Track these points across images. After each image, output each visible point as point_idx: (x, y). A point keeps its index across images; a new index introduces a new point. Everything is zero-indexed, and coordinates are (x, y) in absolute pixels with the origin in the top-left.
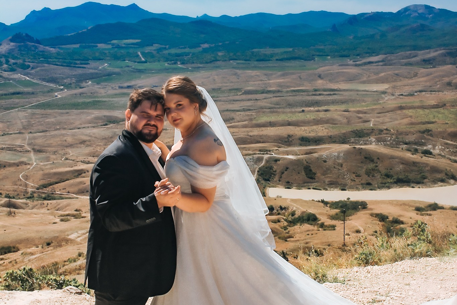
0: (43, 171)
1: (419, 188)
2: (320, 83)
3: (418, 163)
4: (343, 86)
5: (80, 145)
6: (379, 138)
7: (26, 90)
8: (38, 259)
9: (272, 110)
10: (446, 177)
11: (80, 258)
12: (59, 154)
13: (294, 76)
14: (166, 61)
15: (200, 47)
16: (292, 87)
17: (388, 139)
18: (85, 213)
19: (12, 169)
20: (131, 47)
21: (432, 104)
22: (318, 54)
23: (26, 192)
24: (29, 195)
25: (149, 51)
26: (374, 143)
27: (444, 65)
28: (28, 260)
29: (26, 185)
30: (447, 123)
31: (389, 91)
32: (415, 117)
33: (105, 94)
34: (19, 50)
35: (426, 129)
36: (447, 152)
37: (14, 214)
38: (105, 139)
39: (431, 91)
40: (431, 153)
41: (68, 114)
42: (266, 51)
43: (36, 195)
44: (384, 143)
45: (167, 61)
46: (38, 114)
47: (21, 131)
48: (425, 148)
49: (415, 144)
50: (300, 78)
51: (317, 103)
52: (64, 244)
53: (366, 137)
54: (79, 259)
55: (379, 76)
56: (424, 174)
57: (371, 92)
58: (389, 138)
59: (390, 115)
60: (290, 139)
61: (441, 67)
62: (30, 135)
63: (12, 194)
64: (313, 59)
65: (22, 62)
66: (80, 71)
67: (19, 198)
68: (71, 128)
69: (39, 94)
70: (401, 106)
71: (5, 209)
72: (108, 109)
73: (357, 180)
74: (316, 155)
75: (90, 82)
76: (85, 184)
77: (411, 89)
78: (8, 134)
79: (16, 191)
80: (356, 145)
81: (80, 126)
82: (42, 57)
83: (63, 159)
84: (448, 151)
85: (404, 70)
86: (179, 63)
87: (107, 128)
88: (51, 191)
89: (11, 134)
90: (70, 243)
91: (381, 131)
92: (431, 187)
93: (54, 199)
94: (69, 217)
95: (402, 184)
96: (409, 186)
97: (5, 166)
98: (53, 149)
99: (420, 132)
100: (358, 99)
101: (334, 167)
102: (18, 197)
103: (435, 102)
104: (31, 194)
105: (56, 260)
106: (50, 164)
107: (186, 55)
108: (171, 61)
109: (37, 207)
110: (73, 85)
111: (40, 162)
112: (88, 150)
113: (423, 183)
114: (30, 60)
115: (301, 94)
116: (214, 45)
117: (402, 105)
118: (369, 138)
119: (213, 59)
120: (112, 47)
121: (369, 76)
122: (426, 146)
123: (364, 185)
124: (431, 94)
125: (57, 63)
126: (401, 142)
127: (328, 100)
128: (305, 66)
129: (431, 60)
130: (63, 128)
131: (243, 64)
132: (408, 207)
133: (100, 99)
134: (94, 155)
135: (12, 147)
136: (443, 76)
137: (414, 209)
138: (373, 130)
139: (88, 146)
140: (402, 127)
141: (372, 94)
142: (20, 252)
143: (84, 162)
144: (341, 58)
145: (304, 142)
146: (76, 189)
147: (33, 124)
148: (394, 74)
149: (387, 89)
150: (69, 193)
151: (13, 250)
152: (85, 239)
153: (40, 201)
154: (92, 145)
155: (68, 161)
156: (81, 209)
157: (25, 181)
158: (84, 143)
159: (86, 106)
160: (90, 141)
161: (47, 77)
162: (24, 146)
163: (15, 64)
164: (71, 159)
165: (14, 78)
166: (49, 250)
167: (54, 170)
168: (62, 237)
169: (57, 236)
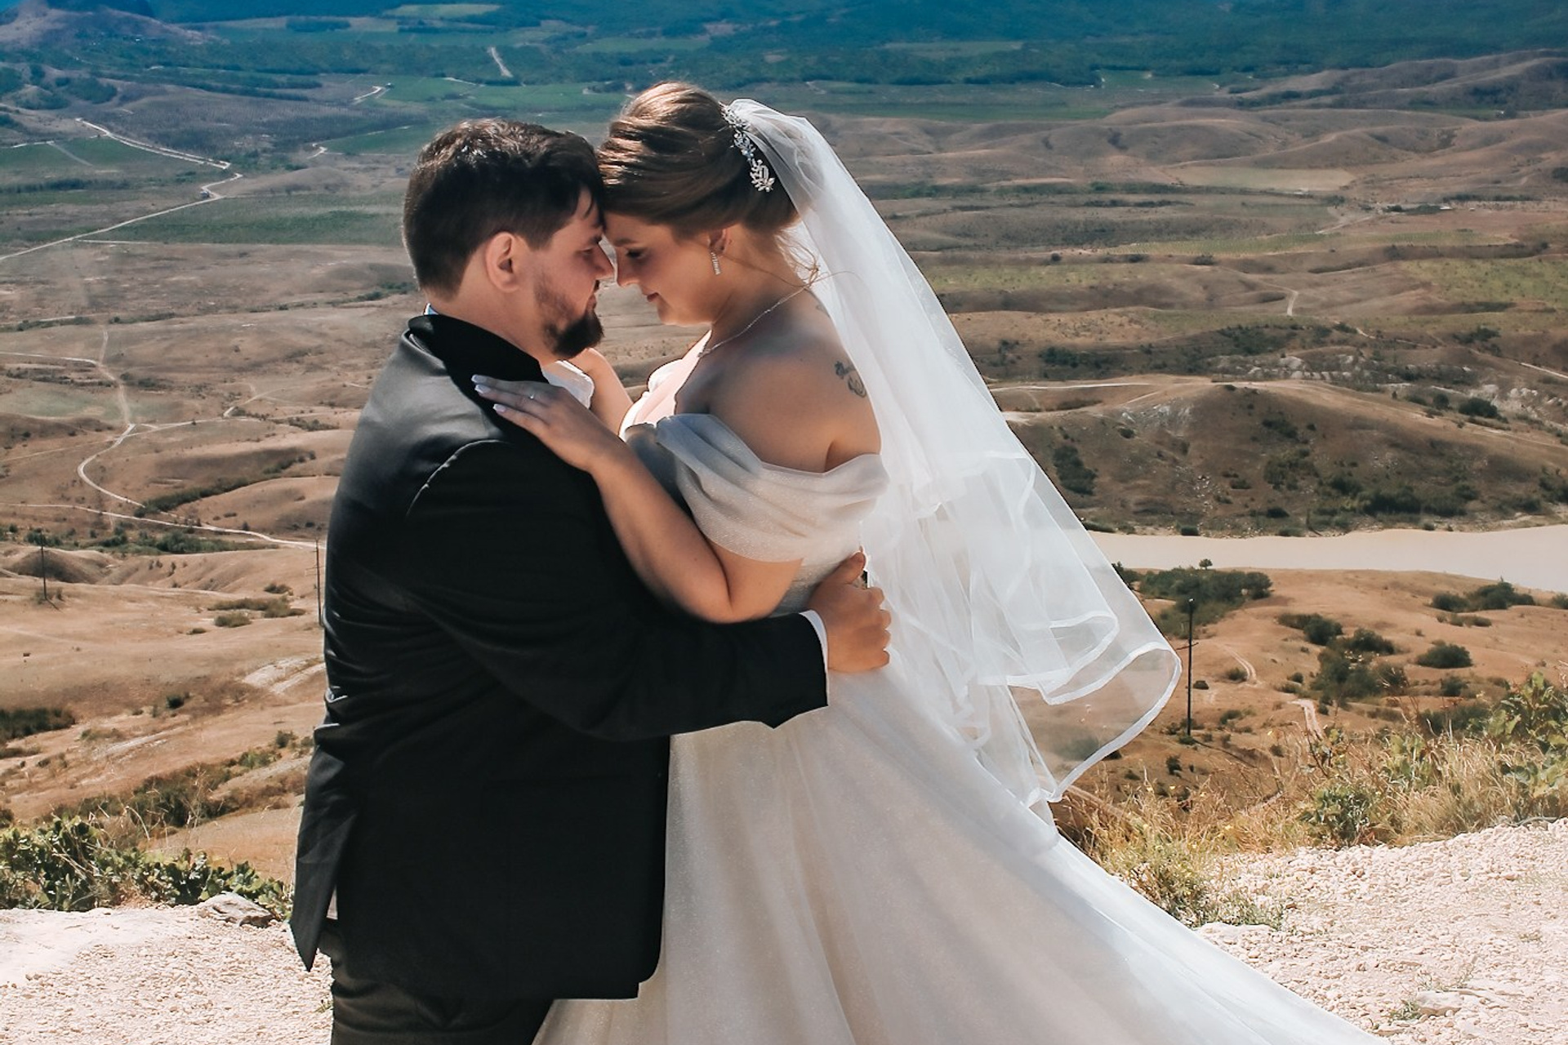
0: (157, 451)
1: (1450, 529)
2: (1115, 165)
3: (1449, 445)
4: (1194, 176)
5: (286, 365)
6: (1313, 356)
7: (102, 172)
8: (141, 754)
9: (949, 253)
10: (1544, 496)
11: (283, 751)
12: (216, 395)
13: (1027, 139)
14: (584, 81)
15: (704, 31)
16: (1017, 175)
17: (1345, 359)
18: (302, 597)
19: (53, 445)
20: (464, 31)
21: (1501, 243)
22: (1111, 63)
23: (100, 524)
24: (110, 535)
25: (527, 44)
26: (1297, 374)
27: (1544, 109)
28: (104, 755)
29: (101, 502)
30: (1552, 311)
31: (1353, 194)
32: (1442, 286)
33: (374, 191)
34: (78, 36)
35: (1479, 329)
36: (1547, 407)
37: (59, 597)
38: (374, 344)
39: (1498, 199)
40: (1492, 412)
41: (245, 260)
42: (930, 50)
43: (132, 535)
44: (1331, 375)
45: (589, 81)
46: (142, 255)
47: (84, 316)
48: (1473, 394)
49: (1440, 378)
50: (1047, 145)
51: (1103, 231)
52: (229, 702)
53: (1271, 351)
54: (280, 756)
55: (1321, 141)
56: (1466, 483)
57: (1289, 196)
58: (1351, 358)
59: (1354, 277)
60: (1010, 356)
61: (1535, 116)
62: (116, 328)
63: (49, 528)
64: (1094, 81)
65: (87, 76)
66: (287, 111)
67: (76, 545)
68: (256, 305)
69: (145, 189)
70: (1394, 247)
71: (27, 580)
72: (382, 243)
73: (1238, 500)
74: (1096, 411)
75: (323, 150)
76: (302, 498)
77: (1428, 190)
78: (38, 324)
79: (65, 519)
80: (1236, 379)
81: (284, 301)
82: (157, 59)
83: (226, 413)
84: (1552, 405)
85: (1405, 123)
86: (629, 87)
87: (380, 306)
88: (186, 520)
89: (50, 324)
90: (251, 700)
91: (1322, 334)
92: (1490, 529)
93: (197, 549)
94: (246, 613)
95: (1392, 517)
96: (1414, 523)
97: (27, 435)
98: (195, 378)
99: (1455, 337)
100: (1244, 219)
101: (1160, 455)
102: (73, 542)
103: (1511, 236)
104: (117, 532)
105: (201, 757)
106: (185, 429)
107: (654, 62)
108: (603, 80)
109: (136, 575)
110: (263, 160)
111: (150, 422)
112: (312, 383)
113: (1462, 513)
114: (114, 71)
115: (1051, 199)
116: (750, 26)
117: (1397, 244)
118: (1279, 355)
119: (746, 74)
120: (401, 31)
121: (1285, 144)
122: (1477, 386)
123: (1261, 518)
124: (1499, 208)
125: (208, 82)
126: (1388, 371)
127: (1142, 221)
128: (1064, 104)
129: (1500, 91)
130: (228, 307)
131: (851, 92)
132: (1408, 595)
133: (357, 209)
134: (333, 400)
135: (54, 370)
136: (1543, 147)
137: (1430, 601)
138: (1294, 327)
139: (313, 368)
140: (1397, 319)
141: (1294, 205)
142: (79, 729)
143: (298, 424)
144: (1189, 78)
145: (1057, 367)
146: (271, 515)
147: (126, 290)
148: (1372, 135)
149: (1346, 187)
150: (246, 528)
151: (53, 720)
152: (302, 686)
153: (149, 554)
154: (326, 366)
155: (244, 419)
156: (289, 584)
157: (98, 485)
158: (299, 358)
159: (307, 230)
160: (319, 351)
161: (174, 130)
162: (93, 366)
163: (63, 85)
164: (253, 413)
165: (60, 132)
166: (178, 725)
167: (197, 452)
168: (223, 679)
169: (205, 677)
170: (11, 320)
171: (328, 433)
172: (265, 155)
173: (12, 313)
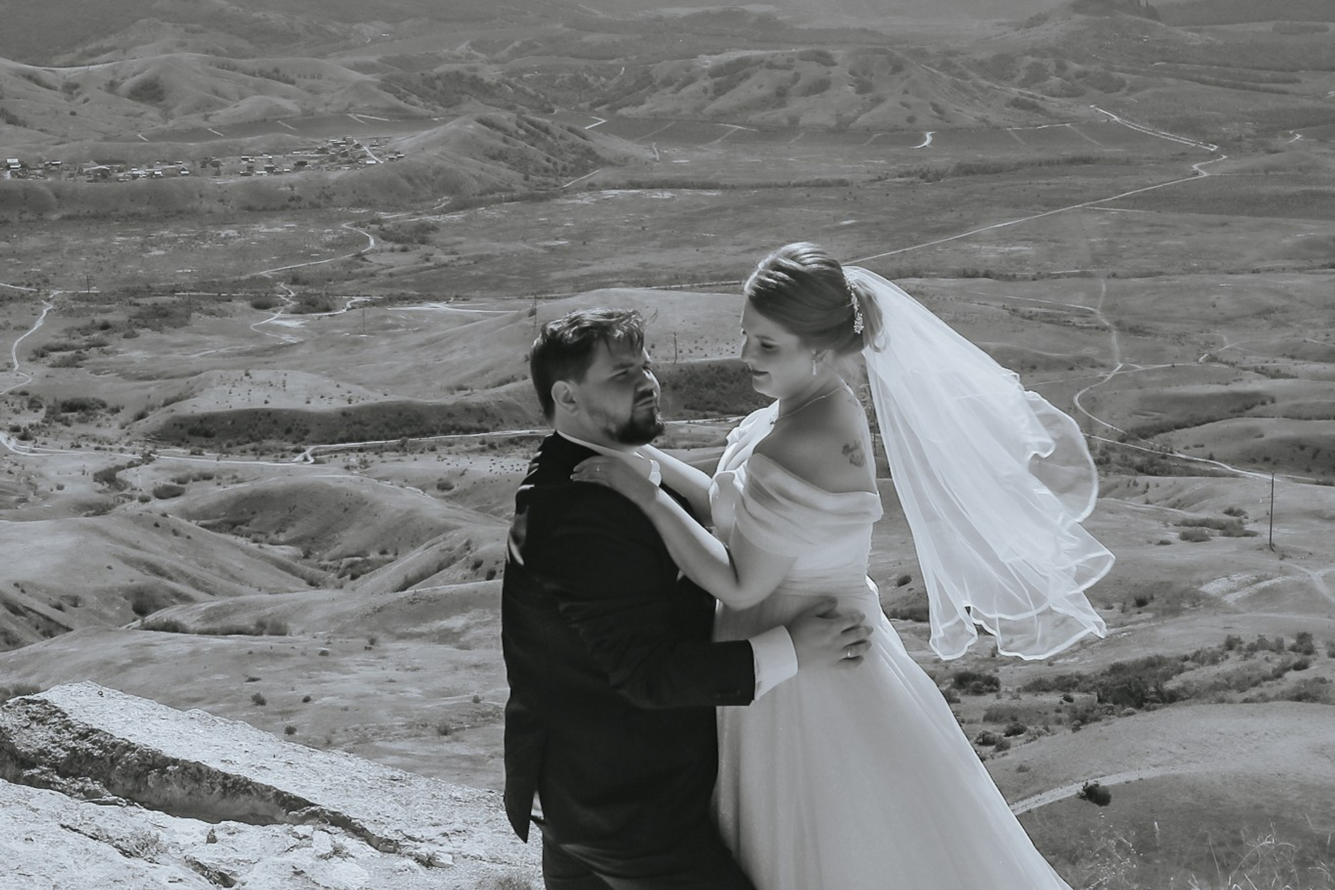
0: (1140, 388)
5: (1255, 321)
7: (1109, 151)
11: (1231, 654)
12: (1193, 343)
18: (1256, 521)
19: (1055, 377)
29: (1091, 427)
34: (1095, 36)
38: (1331, 306)
41: (1226, 229)
43: (1115, 457)
46: (1139, 222)
47: (1087, 270)
52: (1187, 606)
54: (1227, 657)
62: (1114, 281)
65: (1103, 70)
66: (1270, 103)
68: (1233, 268)
69: (1145, 166)
75: (1299, 136)
76: (1261, 436)
78: (1049, 275)
81: (1258, 266)
82: (1160, 57)
83: (1201, 359)
88: (1161, 448)
89: (1058, 276)
90: (1205, 606)
93: (1169, 473)
94: (1206, 530)
97: (1034, 367)
98: (1176, 327)
104: (1104, 454)
105: (1160, 651)
106: (1165, 370)
109: (1116, 491)
110: (1246, 144)
111: (1136, 363)
112: (1276, 338)
114: (1124, 66)
125: (1203, 76)
130: (1209, 269)
133: (1326, 188)
134: (1294, 353)
135: (1060, 315)
139: (1278, 324)
143: (1262, 372)
146: (1233, 448)
147: (1124, 250)
150: (1211, 458)
152: (1251, 599)
153: (1128, 474)
154: (1290, 323)
155: (1216, 365)
156: (1246, 509)
157: (1090, 413)
158: (1267, 316)
159: (1284, 206)
160: (1284, 310)
161: (1171, 117)
162: (1092, 312)
163: (1081, 77)
164: (1224, 360)
165: (1077, 117)
166: (1142, 621)
167: (1173, 390)
168: (1184, 585)
169: (1168, 582)
170: (1028, 271)
171: (1289, 381)
172: (1248, 140)
173: (1028, 265)
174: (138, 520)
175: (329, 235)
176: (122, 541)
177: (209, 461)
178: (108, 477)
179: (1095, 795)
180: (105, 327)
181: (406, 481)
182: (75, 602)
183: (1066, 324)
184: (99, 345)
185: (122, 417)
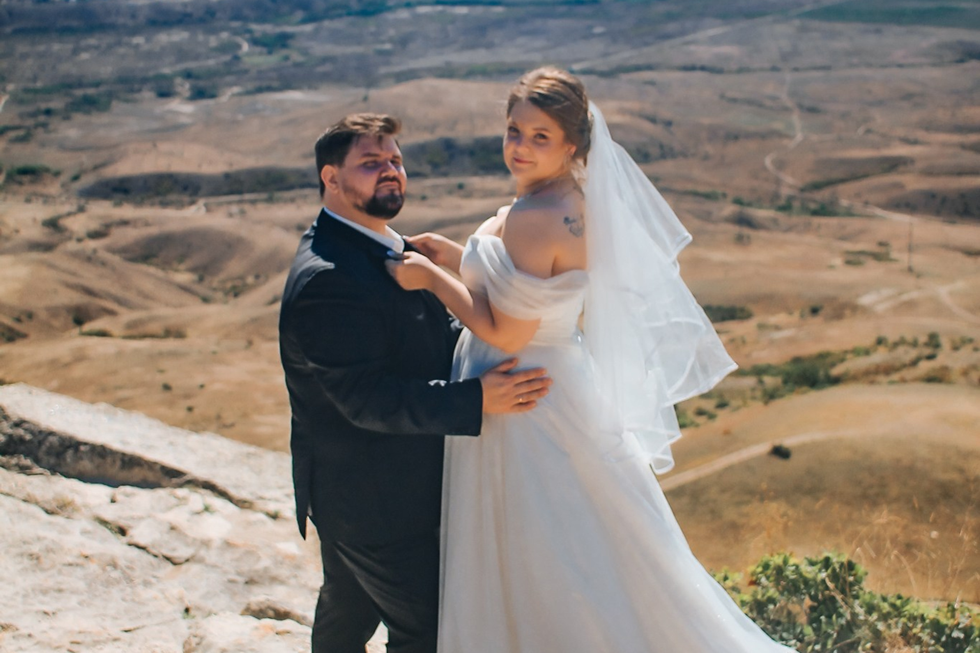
0: (815, 153)
5: (899, 103)
11: (879, 348)
12: (853, 119)
18: (899, 251)
23: (776, 196)
24: (782, 202)
28: (768, 338)
29: (778, 182)
37: (748, 239)
38: (957, 92)
41: (879, 34)
43: (796, 203)
46: (815, 29)
47: (777, 66)
52: (848, 313)
54: (877, 350)
63: (746, 197)
67: (761, 207)
68: (884, 63)
71: (731, 227)
76: (903, 188)
78: (748, 70)
79: (756, 191)
81: (903, 62)
83: (861, 131)
87: (964, 68)
88: (829, 197)
89: (755, 70)
90: (860, 314)
93: (834, 215)
94: (862, 258)
97: (737, 138)
98: (841, 108)
102: (759, 204)
104: (787, 201)
105: (828, 347)
106: (833, 140)
109: (797, 228)
111: (812, 134)
130: (866, 64)
134: (929, 127)
135: (758, 99)
139: (918, 105)
142: (754, 321)
143: (904, 140)
146: (883, 198)
147: (803, 51)
151: (740, 314)
152: (895, 308)
153: (805, 216)
154: (926, 105)
155: (871, 136)
156: (891, 242)
157: (778, 171)
158: (909, 99)
159: (923, 17)
160: (922, 95)
162: (780, 97)
164: (877, 132)
166: (816, 324)
167: (838, 155)
168: (845, 299)
169: (834, 296)
170: (732, 66)
171: (923, 147)
173: (733, 62)
174: (75, 255)
175: (213, 41)
176: (65, 271)
177: (127, 211)
178: (53, 224)
179: (780, 452)
180: (48, 112)
181: (273, 224)
182: (30, 316)
183: (761, 105)
184: (44, 125)
185: (64, 178)
